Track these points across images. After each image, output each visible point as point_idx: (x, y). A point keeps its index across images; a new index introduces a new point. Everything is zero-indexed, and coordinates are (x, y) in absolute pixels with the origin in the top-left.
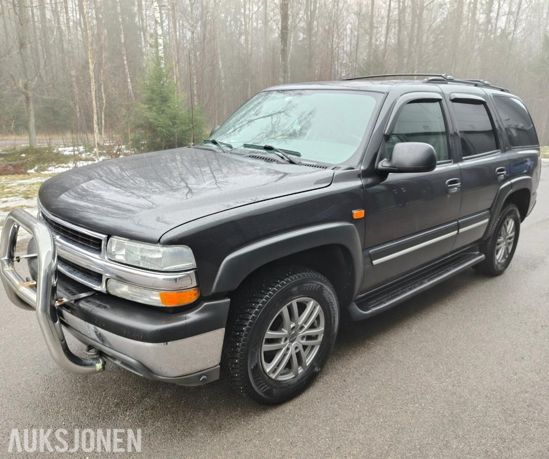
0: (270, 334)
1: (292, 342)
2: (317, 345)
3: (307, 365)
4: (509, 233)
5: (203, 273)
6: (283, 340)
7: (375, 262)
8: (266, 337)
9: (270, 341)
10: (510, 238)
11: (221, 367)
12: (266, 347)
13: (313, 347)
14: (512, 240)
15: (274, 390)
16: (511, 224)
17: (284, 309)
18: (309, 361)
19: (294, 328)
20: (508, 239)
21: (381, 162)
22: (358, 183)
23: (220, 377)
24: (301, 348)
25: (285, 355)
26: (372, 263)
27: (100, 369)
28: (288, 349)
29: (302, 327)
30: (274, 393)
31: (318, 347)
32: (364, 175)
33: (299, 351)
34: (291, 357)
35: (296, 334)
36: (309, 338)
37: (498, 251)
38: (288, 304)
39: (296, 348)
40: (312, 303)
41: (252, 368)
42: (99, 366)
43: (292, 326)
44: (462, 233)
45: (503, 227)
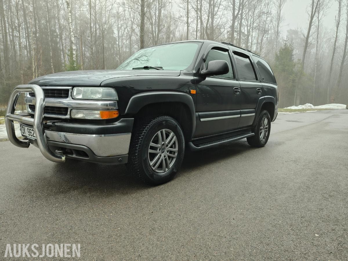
0: (152, 144)
1: (163, 152)
2: (175, 158)
3: (170, 167)
4: (266, 125)
5: (122, 102)
6: (159, 149)
7: (202, 120)
8: (150, 145)
9: (152, 148)
10: (266, 128)
11: (129, 156)
12: (150, 151)
13: (173, 158)
14: (267, 129)
15: (154, 175)
16: (266, 121)
17: (159, 133)
18: (171, 166)
19: (163, 144)
20: (265, 128)
21: (202, 71)
22: (192, 78)
23: (128, 161)
24: (167, 157)
25: (159, 159)
26: (200, 120)
27: (64, 160)
28: (161, 156)
29: (167, 146)
30: (154, 176)
31: (175, 159)
32: (195, 75)
33: (166, 158)
34: (162, 160)
35: (164, 149)
36: (171, 152)
37: (261, 133)
38: (161, 130)
39: (165, 156)
40: (172, 134)
41: (144, 159)
42: (64, 158)
43: (163, 143)
44: (243, 117)
45: (262, 121)
